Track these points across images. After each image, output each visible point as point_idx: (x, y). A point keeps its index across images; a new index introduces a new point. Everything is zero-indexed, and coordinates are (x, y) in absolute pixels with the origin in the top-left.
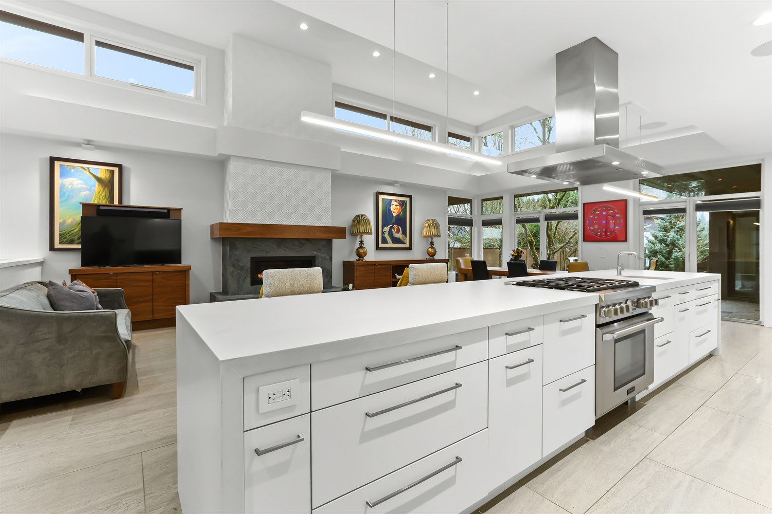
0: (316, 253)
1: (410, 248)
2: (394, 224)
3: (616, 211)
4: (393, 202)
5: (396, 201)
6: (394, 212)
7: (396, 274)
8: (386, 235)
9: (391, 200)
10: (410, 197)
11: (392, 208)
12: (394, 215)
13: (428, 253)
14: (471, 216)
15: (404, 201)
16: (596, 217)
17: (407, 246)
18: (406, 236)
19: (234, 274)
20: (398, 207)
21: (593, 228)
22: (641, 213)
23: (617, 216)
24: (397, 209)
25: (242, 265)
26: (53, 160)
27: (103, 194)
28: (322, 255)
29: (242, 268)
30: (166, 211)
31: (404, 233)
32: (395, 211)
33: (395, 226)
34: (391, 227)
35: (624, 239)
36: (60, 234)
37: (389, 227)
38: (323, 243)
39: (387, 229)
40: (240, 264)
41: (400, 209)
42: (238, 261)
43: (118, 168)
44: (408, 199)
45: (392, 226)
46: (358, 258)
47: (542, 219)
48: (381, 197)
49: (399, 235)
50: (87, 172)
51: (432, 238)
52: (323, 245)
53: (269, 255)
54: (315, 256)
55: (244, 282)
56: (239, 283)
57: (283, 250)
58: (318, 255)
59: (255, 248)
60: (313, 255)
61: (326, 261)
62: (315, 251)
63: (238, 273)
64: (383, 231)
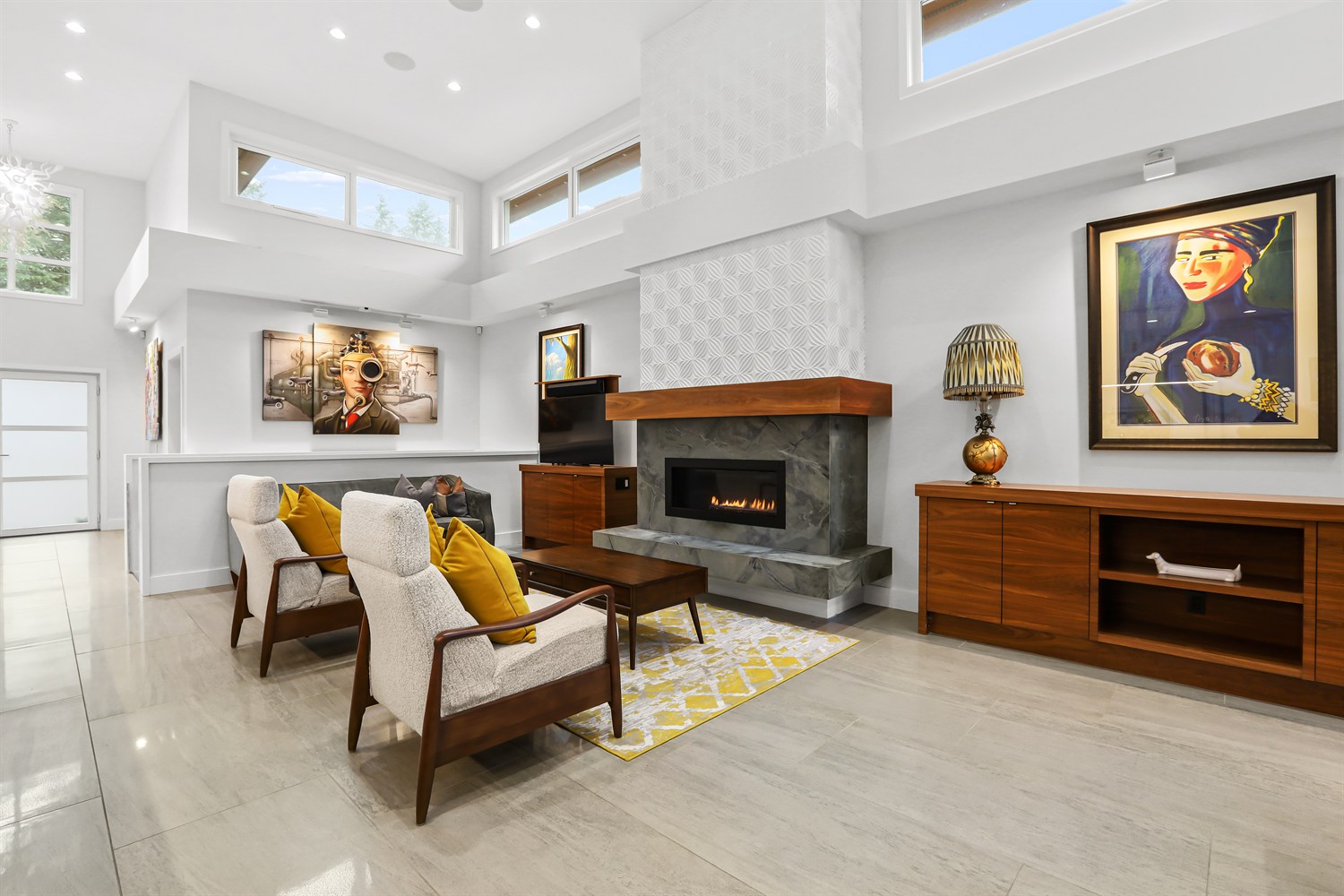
0: (786, 453)
2: (1194, 335)
4: (1182, 246)
5: (1207, 232)
6: (1199, 285)
7: (1155, 556)
8: (1149, 388)
9: (1176, 236)
10: (1323, 188)
11: (1180, 272)
12: (1199, 295)
15: (1269, 222)
17: (1308, 427)
18: (1289, 380)
19: (643, 488)
20: (1229, 258)
24: (1215, 267)
25: (654, 473)
26: (541, 336)
27: (570, 368)
28: (802, 460)
29: (653, 479)
32: (1203, 278)
33: (1208, 344)
34: (1177, 355)
37: (1162, 352)
38: (805, 426)
39: (1149, 363)
40: (649, 472)
41: (1235, 265)
42: (648, 465)
43: (580, 330)
44: (1302, 205)
45: (1185, 348)
46: (971, 476)
48: (1119, 237)
49: (1244, 383)
50: (560, 342)
52: (803, 433)
53: (693, 455)
54: (784, 462)
55: (656, 506)
56: (649, 509)
57: (716, 445)
58: (791, 459)
59: (671, 439)
60: (782, 459)
61: (811, 477)
62: (785, 447)
63: (649, 488)
64: (1129, 372)
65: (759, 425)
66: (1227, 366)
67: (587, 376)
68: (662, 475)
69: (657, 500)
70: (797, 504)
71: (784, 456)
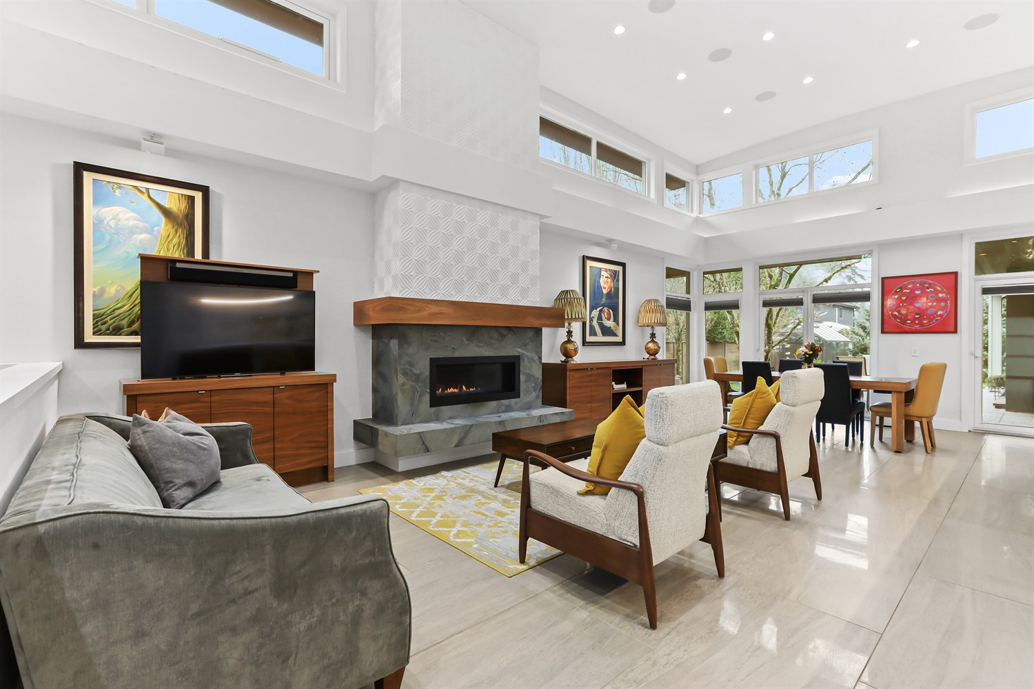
0: (521, 351)
1: (623, 343)
2: (604, 306)
3: (939, 289)
4: (603, 273)
5: (606, 270)
6: (605, 288)
7: (614, 383)
8: (595, 323)
9: (601, 269)
10: (623, 265)
11: (602, 282)
12: (605, 291)
13: (648, 351)
14: (687, 296)
15: (616, 272)
16: (904, 298)
18: (618, 324)
19: (405, 387)
20: (609, 280)
21: (899, 312)
22: (980, 291)
23: (940, 295)
24: (607, 283)
25: (418, 372)
26: (80, 169)
27: (176, 240)
28: (529, 354)
29: (417, 378)
30: (291, 275)
31: (616, 320)
32: (605, 286)
33: (606, 309)
34: (601, 311)
35: (953, 330)
36: (94, 315)
37: (598, 310)
38: (530, 333)
39: (595, 313)
40: (415, 371)
41: (611, 283)
42: (411, 364)
43: (201, 193)
44: (620, 269)
45: (602, 309)
46: (563, 358)
47: (808, 300)
48: (589, 263)
49: (610, 324)
50: (145, 197)
51: (653, 327)
52: (530, 338)
53: (457, 354)
54: (519, 356)
55: (420, 401)
56: (412, 404)
57: (475, 346)
58: (523, 354)
59: (436, 341)
60: (517, 354)
61: (534, 364)
62: (520, 347)
63: (412, 386)
64: (592, 316)
65: (505, 332)
66: (609, 319)
67: (213, 258)
68: (427, 373)
69: (421, 396)
70: (526, 381)
71: (519, 352)
